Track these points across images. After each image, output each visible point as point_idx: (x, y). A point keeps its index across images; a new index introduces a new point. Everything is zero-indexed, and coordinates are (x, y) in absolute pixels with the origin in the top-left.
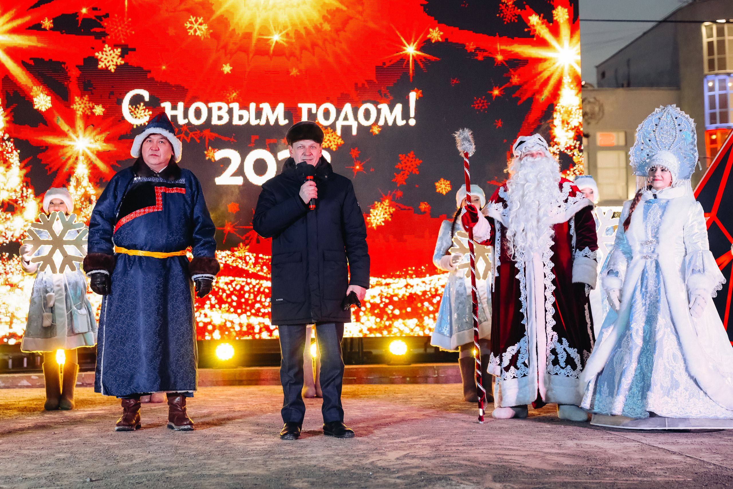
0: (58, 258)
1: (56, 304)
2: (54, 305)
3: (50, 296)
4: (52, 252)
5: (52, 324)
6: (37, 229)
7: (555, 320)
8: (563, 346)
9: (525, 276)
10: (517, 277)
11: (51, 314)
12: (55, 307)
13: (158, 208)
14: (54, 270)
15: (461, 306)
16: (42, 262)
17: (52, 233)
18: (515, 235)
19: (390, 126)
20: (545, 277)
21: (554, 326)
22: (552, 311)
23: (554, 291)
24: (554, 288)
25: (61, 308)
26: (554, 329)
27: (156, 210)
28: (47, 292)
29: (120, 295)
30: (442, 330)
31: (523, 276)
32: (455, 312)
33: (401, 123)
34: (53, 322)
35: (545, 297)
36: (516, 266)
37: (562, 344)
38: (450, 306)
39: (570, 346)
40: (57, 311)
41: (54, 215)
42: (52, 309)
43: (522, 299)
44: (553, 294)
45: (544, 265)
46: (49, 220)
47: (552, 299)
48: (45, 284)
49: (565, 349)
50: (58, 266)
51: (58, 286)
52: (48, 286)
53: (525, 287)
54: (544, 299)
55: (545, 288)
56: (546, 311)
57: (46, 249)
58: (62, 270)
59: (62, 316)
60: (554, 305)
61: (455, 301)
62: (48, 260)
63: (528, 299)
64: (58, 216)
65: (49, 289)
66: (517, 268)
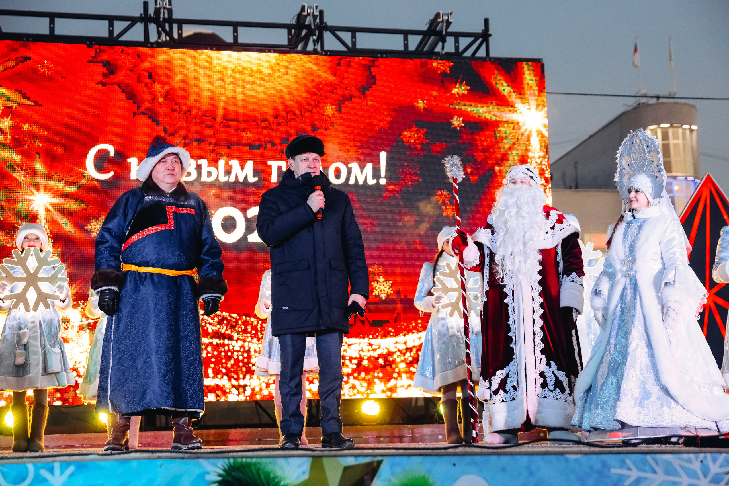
0: (32, 295)
1: (30, 341)
2: (28, 342)
3: (24, 333)
4: (26, 289)
5: (25, 362)
6: (10, 265)
7: (543, 343)
8: (552, 370)
9: (513, 299)
10: (506, 301)
11: (24, 352)
12: (29, 344)
13: (170, 227)
14: (27, 308)
15: (443, 346)
16: (15, 300)
17: (26, 270)
18: (503, 260)
19: (361, 185)
20: (533, 300)
21: (542, 349)
22: (540, 334)
23: (542, 314)
24: (542, 311)
25: (36, 346)
26: (543, 352)
27: (168, 228)
28: (20, 329)
29: (130, 311)
30: (424, 372)
31: (512, 299)
32: (438, 353)
33: (371, 182)
34: (26, 360)
35: (534, 320)
36: (505, 290)
37: (550, 367)
38: (433, 348)
39: (558, 369)
40: (31, 349)
41: (29, 251)
42: (26, 347)
43: (510, 322)
44: (541, 318)
45: (532, 289)
46: (22, 256)
47: (540, 323)
48: (19, 321)
49: (553, 372)
50: (32, 304)
51: (33, 322)
52: (21, 322)
53: (514, 310)
54: (532, 323)
55: (534, 311)
56: (534, 334)
57: (20, 286)
58: (35, 308)
59: (36, 353)
60: (542, 328)
61: (438, 341)
62: (21, 298)
63: (516, 322)
64: (32, 252)
65: (22, 326)
66: (505, 292)
